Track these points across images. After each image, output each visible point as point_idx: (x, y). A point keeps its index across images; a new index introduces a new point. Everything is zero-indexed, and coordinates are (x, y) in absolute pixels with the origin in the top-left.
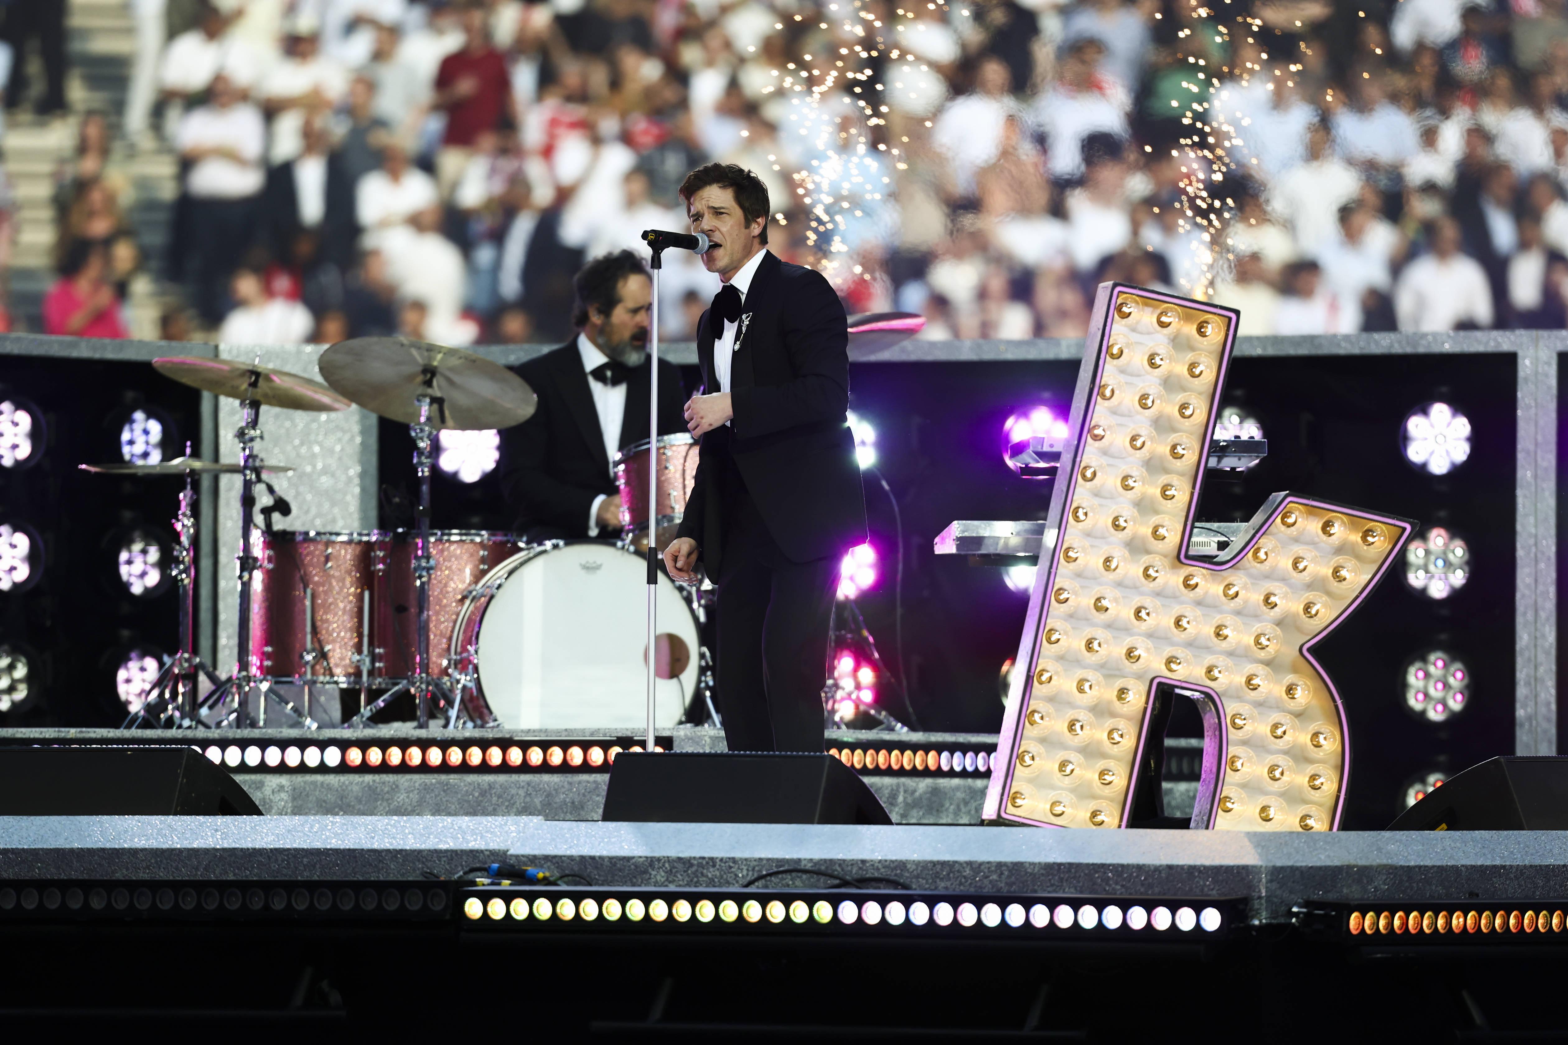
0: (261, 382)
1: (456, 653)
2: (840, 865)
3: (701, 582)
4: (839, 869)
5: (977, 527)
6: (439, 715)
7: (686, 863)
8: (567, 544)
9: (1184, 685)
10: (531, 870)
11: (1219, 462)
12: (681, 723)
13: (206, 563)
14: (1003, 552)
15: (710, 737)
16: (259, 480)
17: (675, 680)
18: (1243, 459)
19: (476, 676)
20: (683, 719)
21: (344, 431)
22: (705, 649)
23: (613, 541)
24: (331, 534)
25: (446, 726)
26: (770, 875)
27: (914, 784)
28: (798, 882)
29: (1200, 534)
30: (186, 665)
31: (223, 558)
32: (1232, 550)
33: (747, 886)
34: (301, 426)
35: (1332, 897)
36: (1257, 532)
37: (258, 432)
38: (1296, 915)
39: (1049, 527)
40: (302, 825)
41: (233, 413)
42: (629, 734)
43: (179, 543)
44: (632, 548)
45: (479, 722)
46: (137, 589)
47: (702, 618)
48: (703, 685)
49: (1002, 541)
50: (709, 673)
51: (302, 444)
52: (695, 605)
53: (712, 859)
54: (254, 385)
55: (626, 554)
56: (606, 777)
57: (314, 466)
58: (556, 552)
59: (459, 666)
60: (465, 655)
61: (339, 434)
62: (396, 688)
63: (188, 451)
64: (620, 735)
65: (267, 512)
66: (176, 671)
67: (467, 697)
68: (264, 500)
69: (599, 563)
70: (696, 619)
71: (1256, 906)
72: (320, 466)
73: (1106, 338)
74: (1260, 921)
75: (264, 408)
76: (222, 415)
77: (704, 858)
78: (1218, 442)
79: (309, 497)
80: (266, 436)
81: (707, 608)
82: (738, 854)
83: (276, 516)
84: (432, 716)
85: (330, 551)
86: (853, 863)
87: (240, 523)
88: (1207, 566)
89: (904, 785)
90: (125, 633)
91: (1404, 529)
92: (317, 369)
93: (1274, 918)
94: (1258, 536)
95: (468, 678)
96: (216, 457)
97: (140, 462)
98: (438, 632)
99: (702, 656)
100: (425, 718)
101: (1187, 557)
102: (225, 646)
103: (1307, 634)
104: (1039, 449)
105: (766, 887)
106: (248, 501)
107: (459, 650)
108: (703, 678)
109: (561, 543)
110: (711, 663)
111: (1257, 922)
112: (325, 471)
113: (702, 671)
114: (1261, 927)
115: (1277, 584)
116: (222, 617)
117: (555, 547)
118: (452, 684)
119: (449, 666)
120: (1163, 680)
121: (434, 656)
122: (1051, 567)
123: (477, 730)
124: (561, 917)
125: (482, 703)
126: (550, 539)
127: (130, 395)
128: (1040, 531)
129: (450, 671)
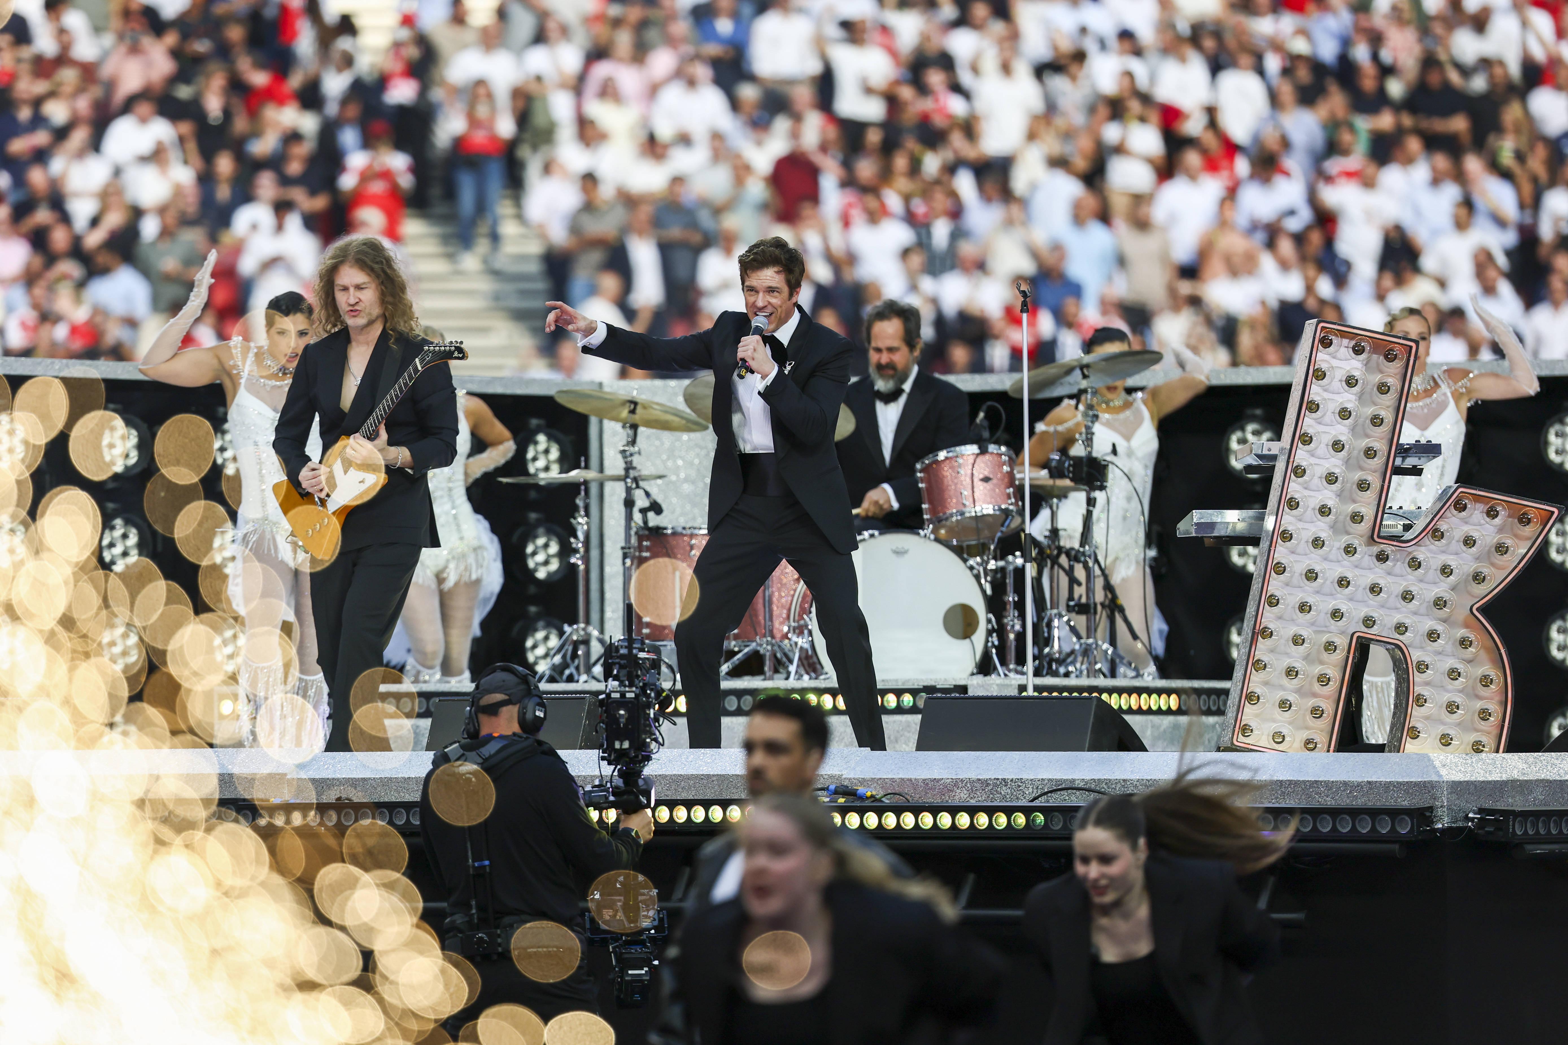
0: (639, 410)
1: (794, 621)
2: (1106, 784)
3: (987, 563)
4: (1105, 787)
5: (1211, 515)
6: (781, 670)
7: (985, 783)
8: (880, 534)
9: (1378, 638)
10: (861, 790)
11: (1403, 461)
12: (973, 674)
13: (594, 553)
14: (1232, 534)
15: (997, 685)
16: (638, 487)
17: (968, 641)
18: (1422, 459)
19: (810, 639)
20: (975, 671)
21: (701, 448)
22: (991, 616)
23: (916, 530)
24: (695, 528)
25: (787, 678)
26: (1051, 792)
27: (1159, 721)
28: (1073, 798)
29: (1389, 519)
30: (582, 633)
31: (608, 548)
32: (1415, 532)
33: (1032, 801)
34: (667, 444)
35: (1500, 806)
36: (1435, 516)
37: (636, 449)
38: (1472, 820)
39: (1269, 514)
40: (680, 756)
41: (615, 434)
42: (933, 683)
43: (576, 537)
44: (932, 537)
45: (813, 675)
46: (541, 574)
47: (989, 592)
48: (990, 644)
49: (1230, 527)
50: (995, 635)
51: (668, 459)
52: (983, 581)
53: (1004, 780)
54: (633, 412)
55: (928, 541)
56: (918, 717)
57: (678, 476)
58: (872, 540)
59: (797, 631)
60: (802, 622)
61: (697, 450)
62: (746, 650)
63: (583, 464)
64: (925, 684)
65: (644, 511)
66: (575, 638)
67: (804, 655)
68: (641, 502)
69: (906, 548)
70: (984, 591)
71: (1440, 813)
72: (682, 475)
73: (1312, 364)
74: (1443, 825)
75: (641, 430)
76: (606, 437)
77: (998, 779)
78: (1402, 445)
79: (674, 500)
80: (643, 452)
81: (992, 583)
82: (1025, 776)
83: (651, 515)
84: (776, 671)
85: (693, 542)
86: (1117, 782)
87: (623, 522)
88: (1395, 543)
89: (1151, 721)
90: (533, 609)
91: (1553, 513)
92: (681, 398)
93: (1453, 823)
94: (1436, 519)
95: (804, 640)
96: (601, 470)
97: (542, 475)
98: (780, 605)
99: (989, 621)
100: (771, 673)
101: (1379, 537)
102: (610, 619)
103: (1476, 597)
104: (1260, 452)
105: (1048, 802)
106: (629, 503)
107: (797, 618)
108: (990, 639)
109: (876, 533)
110: (996, 627)
111: (1440, 826)
112: (686, 480)
113: (989, 633)
114: (1443, 831)
115: (1452, 557)
116: (608, 595)
117: (872, 536)
118: (791, 645)
119: (789, 632)
120: (1361, 634)
121: (777, 624)
122: (1271, 546)
123: (812, 681)
124: (885, 826)
125: (815, 659)
126: (867, 530)
127: (534, 422)
128: (1261, 518)
129: (790, 635)
